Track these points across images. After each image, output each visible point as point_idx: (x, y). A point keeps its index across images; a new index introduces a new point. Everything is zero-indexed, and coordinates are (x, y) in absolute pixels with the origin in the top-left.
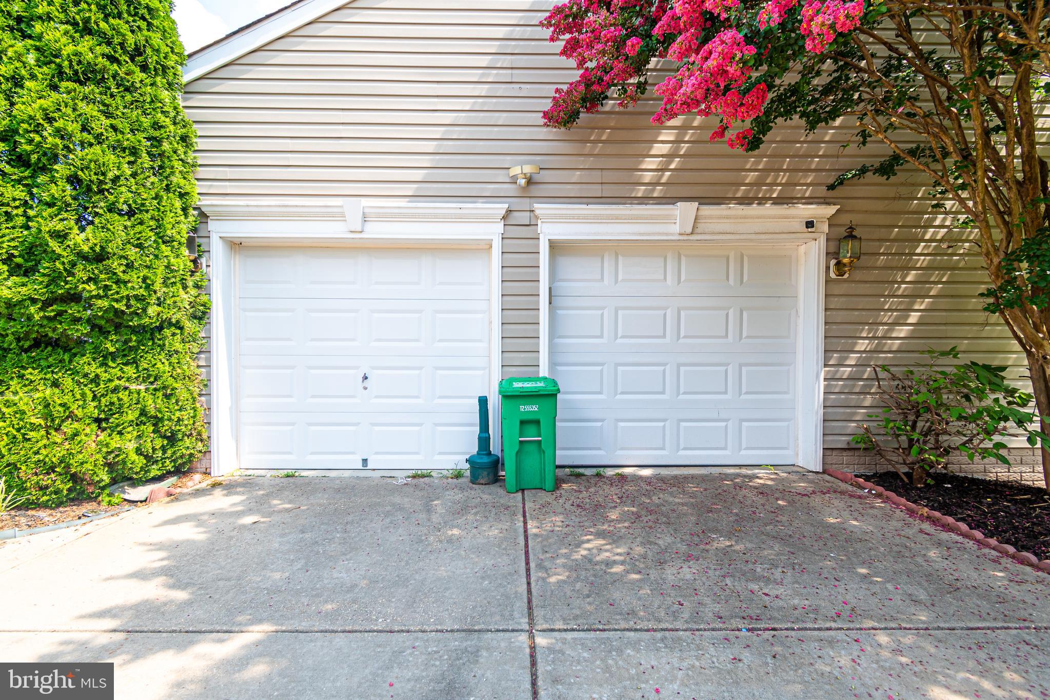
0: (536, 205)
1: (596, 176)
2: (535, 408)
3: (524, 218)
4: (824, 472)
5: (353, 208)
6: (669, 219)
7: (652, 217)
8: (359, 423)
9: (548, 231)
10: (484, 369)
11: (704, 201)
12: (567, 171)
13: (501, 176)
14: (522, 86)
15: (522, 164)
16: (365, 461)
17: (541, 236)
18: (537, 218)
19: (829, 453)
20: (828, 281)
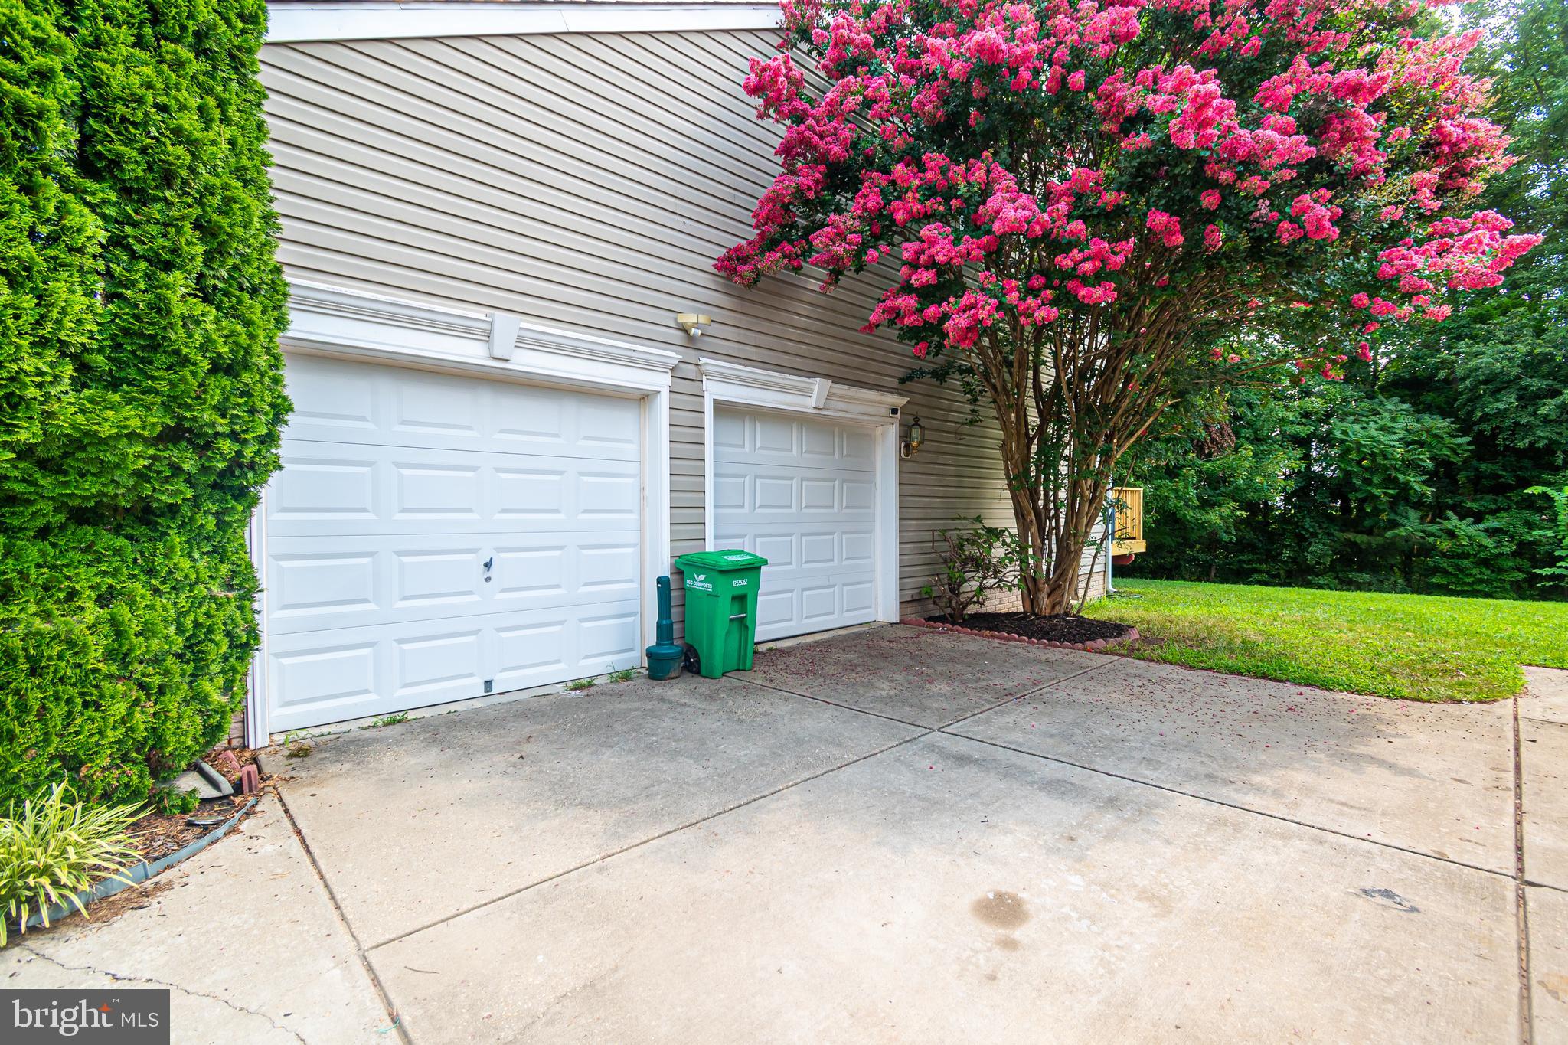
0: (703, 360)
1: (751, 337)
2: (744, 582)
3: (689, 371)
4: (901, 622)
5: (507, 326)
6: (806, 392)
7: (796, 389)
8: (479, 630)
9: (713, 390)
10: (634, 545)
11: (837, 379)
12: (726, 327)
13: (668, 319)
14: (687, 221)
15: (698, 312)
16: (488, 684)
17: (706, 395)
18: (701, 373)
19: (904, 605)
20: (901, 460)
